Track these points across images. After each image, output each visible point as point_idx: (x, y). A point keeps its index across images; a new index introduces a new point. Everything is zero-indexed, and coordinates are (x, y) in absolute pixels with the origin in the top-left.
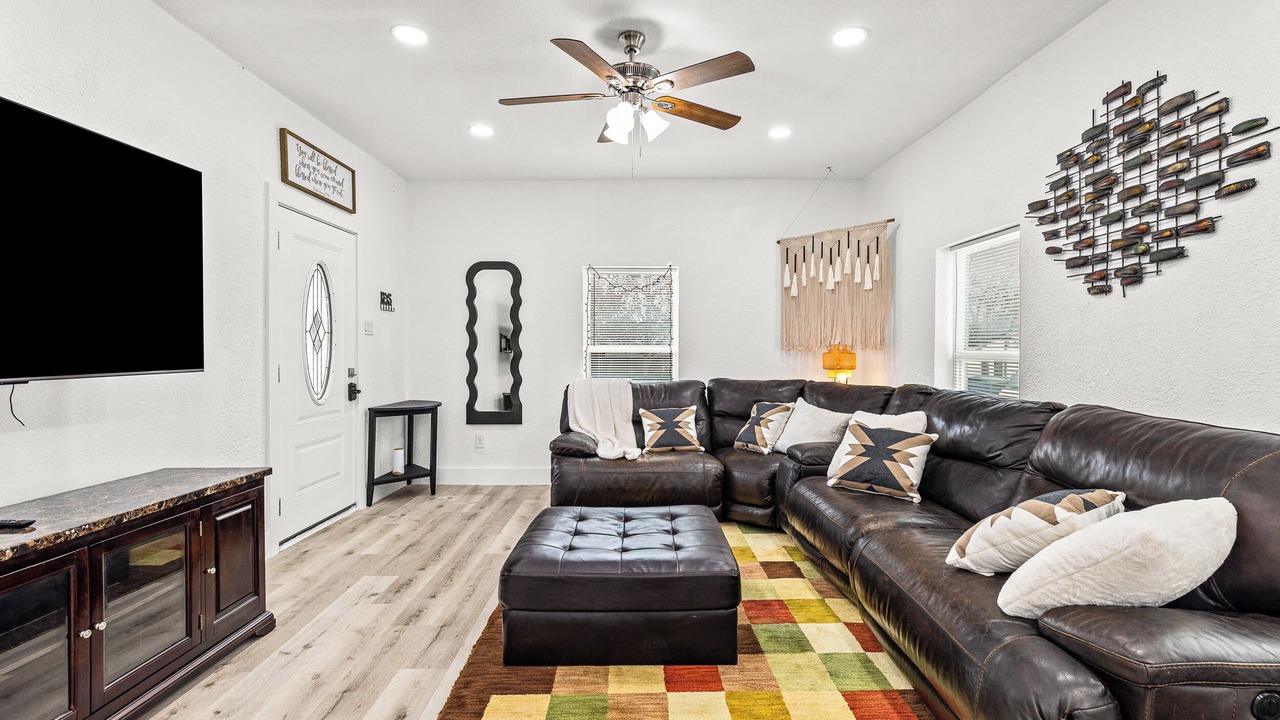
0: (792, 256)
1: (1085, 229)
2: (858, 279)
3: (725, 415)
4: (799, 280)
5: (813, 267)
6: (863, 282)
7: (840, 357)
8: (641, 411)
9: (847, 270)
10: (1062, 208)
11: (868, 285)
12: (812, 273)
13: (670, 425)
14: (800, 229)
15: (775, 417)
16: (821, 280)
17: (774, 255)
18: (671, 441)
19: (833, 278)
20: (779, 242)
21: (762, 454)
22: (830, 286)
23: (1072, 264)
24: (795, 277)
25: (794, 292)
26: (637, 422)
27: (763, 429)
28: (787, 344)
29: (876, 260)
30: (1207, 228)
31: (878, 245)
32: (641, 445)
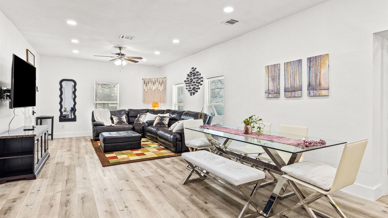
0: (146, 83)
1: (190, 86)
2: (159, 89)
3: (132, 117)
4: (147, 88)
5: (150, 85)
6: (160, 90)
7: (155, 104)
8: (112, 116)
9: (157, 87)
10: (188, 82)
11: (161, 90)
12: (150, 87)
13: (120, 119)
14: (148, 77)
15: (143, 116)
16: (152, 88)
17: (141, 82)
18: (120, 122)
19: (154, 88)
20: (143, 79)
21: (141, 123)
22: (154, 90)
23: (189, 91)
25: (146, 90)
26: (112, 119)
27: (141, 119)
28: (144, 101)
29: (162, 85)
30: (199, 89)
31: (163, 82)
32: (113, 123)
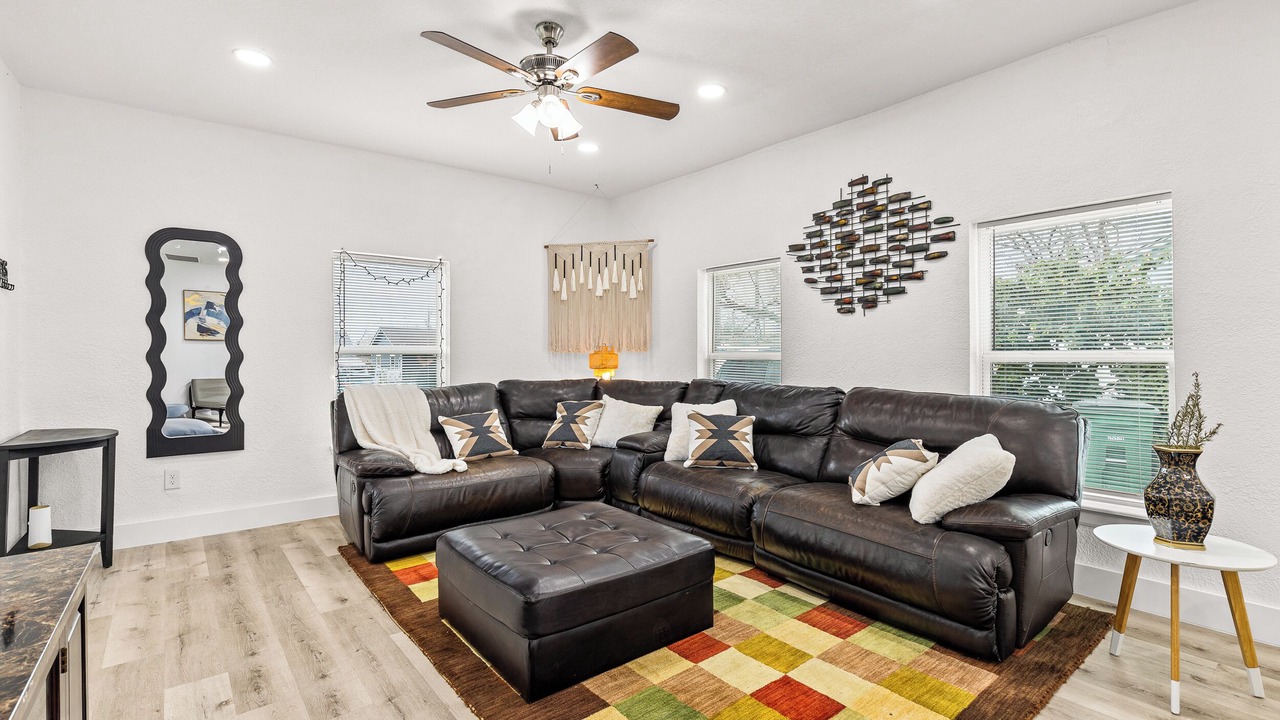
0: (559, 262)
1: (835, 269)
2: (624, 289)
3: (526, 416)
4: (569, 285)
5: (581, 274)
6: (627, 293)
7: (604, 356)
8: (441, 419)
9: (615, 280)
10: (816, 252)
11: (633, 294)
12: (582, 280)
13: (480, 431)
14: (569, 236)
15: (590, 414)
16: (590, 286)
17: (541, 260)
18: (483, 453)
19: (602, 286)
20: (546, 247)
21: (584, 450)
22: (599, 293)
23: (824, 291)
24: (564, 282)
25: (564, 296)
26: (438, 431)
27: (582, 426)
28: (557, 344)
29: (640, 273)
30: (918, 277)
31: (640, 261)
